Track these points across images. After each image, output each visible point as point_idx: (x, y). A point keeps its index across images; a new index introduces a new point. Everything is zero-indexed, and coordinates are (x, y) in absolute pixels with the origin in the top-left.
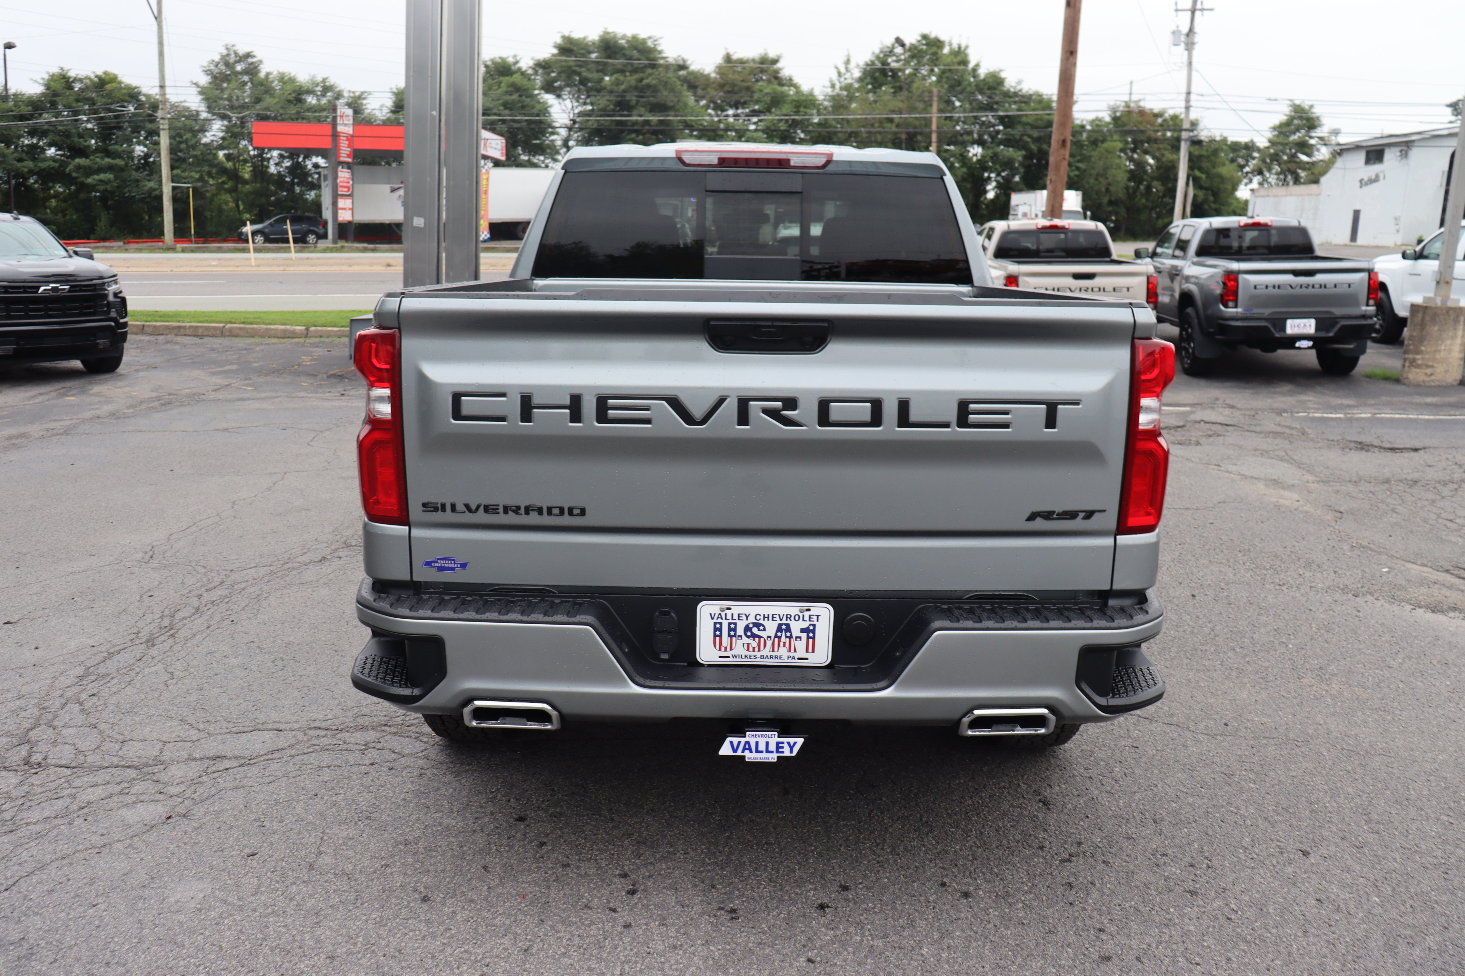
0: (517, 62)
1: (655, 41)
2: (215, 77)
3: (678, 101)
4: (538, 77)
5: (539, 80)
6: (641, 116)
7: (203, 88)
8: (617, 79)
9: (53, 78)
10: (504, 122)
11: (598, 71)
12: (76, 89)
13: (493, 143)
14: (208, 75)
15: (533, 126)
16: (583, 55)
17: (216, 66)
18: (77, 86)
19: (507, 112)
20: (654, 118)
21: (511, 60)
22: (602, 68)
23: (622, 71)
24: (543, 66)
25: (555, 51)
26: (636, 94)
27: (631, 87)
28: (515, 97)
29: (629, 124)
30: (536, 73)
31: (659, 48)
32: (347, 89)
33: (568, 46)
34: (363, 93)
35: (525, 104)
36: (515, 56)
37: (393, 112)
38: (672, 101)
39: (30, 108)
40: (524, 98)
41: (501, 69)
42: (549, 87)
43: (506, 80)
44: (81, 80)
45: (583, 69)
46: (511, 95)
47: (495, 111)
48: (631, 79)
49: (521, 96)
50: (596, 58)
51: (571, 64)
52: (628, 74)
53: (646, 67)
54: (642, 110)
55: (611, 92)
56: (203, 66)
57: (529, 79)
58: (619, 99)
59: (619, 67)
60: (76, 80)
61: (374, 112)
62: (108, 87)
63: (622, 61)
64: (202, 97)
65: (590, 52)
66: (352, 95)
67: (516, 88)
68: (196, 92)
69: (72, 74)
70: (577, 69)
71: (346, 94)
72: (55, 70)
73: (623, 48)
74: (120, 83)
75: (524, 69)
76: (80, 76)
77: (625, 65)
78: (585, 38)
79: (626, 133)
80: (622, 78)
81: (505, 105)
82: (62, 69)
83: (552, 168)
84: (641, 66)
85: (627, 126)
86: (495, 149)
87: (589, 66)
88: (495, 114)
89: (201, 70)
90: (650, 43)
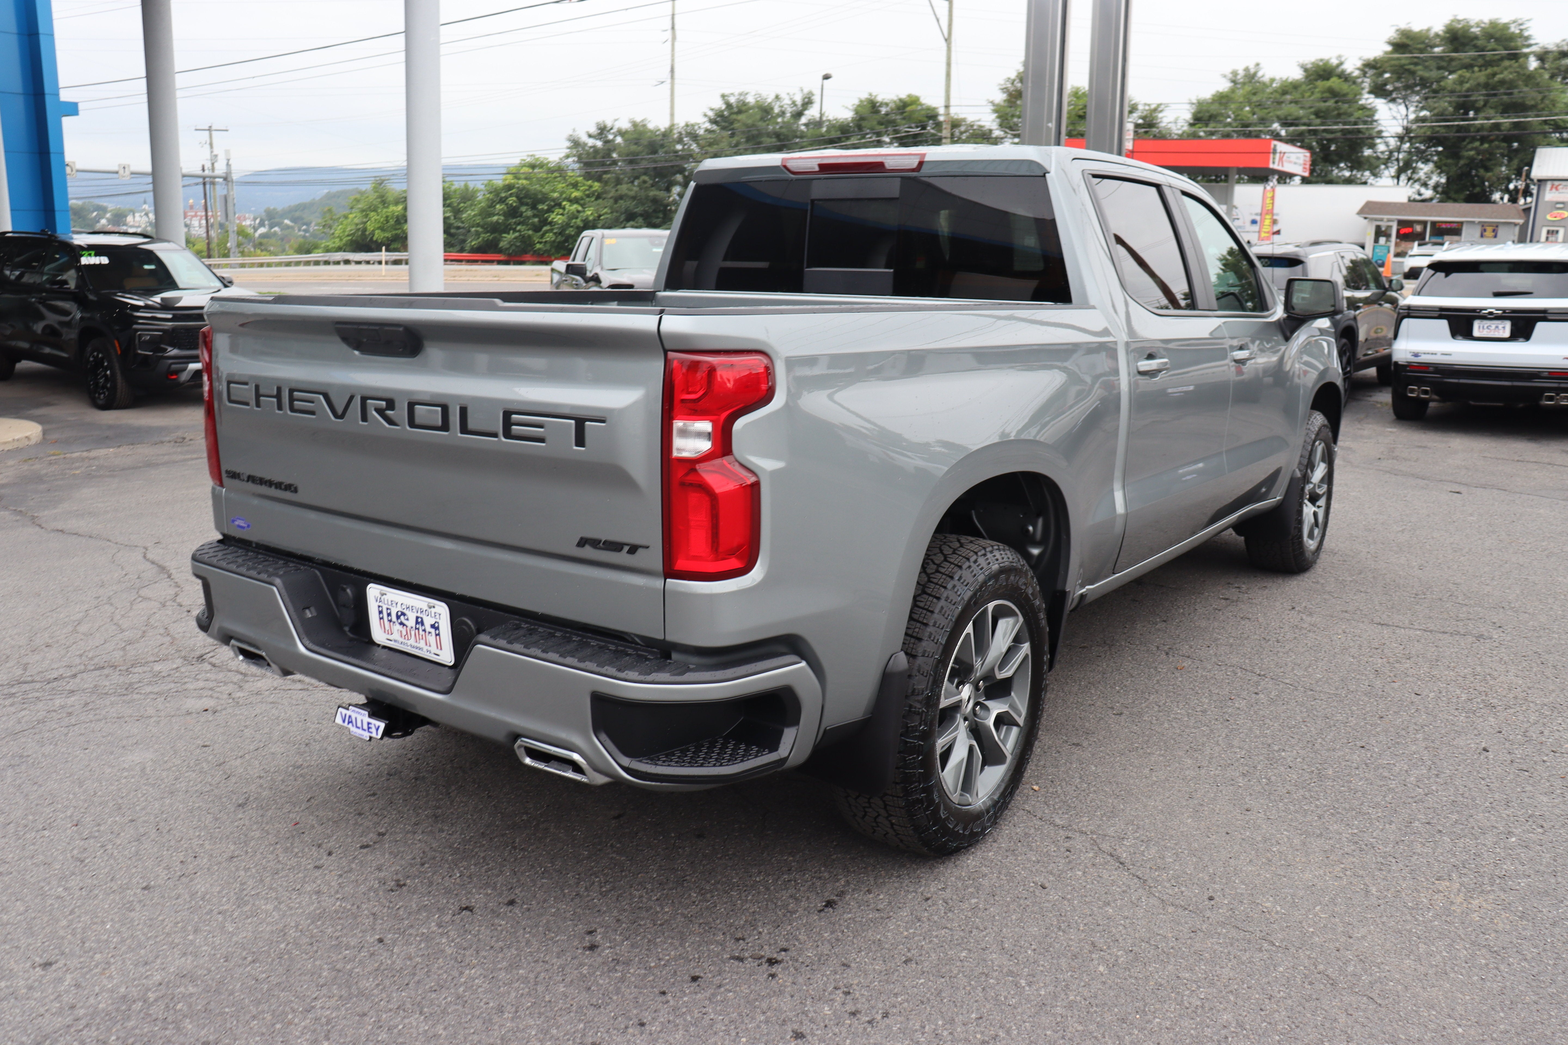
0: (1341, 64)
1: (1521, 25)
2: (1010, 95)
3: (1543, 99)
4: (1368, 80)
5: (1367, 84)
6: (1488, 119)
7: (997, 105)
8: (1461, 76)
9: (861, 103)
10: (1315, 132)
11: (1439, 68)
12: (883, 113)
13: (1293, 157)
14: (1004, 92)
15: (1349, 136)
16: (1421, 51)
17: (1013, 83)
18: (883, 110)
19: (1318, 121)
20: (1506, 121)
21: (1334, 62)
22: (1445, 64)
23: (1469, 67)
24: (1372, 66)
25: (1389, 48)
26: (1484, 92)
27: (1479, 84)
28: (1331, 103)
29: (1472, 129)
30: (1364, 74)
31: (1526, 34)
32: (1143, 102)
33: (1405, 40)
34: (1159, 105)
35: (1342, 111)
36: (1339, 57)
37: (1191, 125)
38: (1533, 99)
39: (839, 133)
40: (1340, 104)
41: (1322, 73)
42: (1379, 91)
43: (1322, 84)
44: (887, 104)
45: (1420, 67)
46: (1325, 101)
47: (1305, 120)
48: (1480, 76)
49: (1336, 102)
50: (1444, 52)
51: (1403, 62)
52: (1476, 69)
53: (1502, 59)
54: (1491, 112)
55: (1452, 92)
56: (1000, 85)
57: (1354, 83)
58: (1462, 99)
59: (1467, 61)
60: (882, 104)
61: (1170, 126)
62: (908, 109)
63: (1472, 53)
64: (996, 115)
65: (1433, 47)
66: (1147, 108)
67: (1333, 93)
68: (990, 111)
69: (879, 99)
70: (1412, 67)
71: (1140, 107)
72: (864, 96)
73: (1476, 38)
74: (921, 105)
75: (1349, 71)
76: (886, 101)
77: (1474, 59)
78: (1428, 30)
79: (1467, 140)
80: (1468, 75)
81: (1317, 114)
82: (871, 95)
83: (1371, 184)
84: (1497, 57)
85: (1469, 131)
86: (1295, 163)
87: (1427, 64)
88: (1304, 124)
89: (997, 88)
90: (1514, 29)
